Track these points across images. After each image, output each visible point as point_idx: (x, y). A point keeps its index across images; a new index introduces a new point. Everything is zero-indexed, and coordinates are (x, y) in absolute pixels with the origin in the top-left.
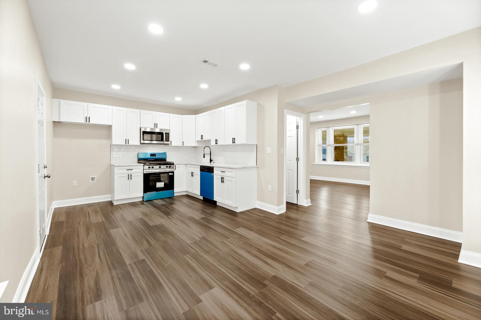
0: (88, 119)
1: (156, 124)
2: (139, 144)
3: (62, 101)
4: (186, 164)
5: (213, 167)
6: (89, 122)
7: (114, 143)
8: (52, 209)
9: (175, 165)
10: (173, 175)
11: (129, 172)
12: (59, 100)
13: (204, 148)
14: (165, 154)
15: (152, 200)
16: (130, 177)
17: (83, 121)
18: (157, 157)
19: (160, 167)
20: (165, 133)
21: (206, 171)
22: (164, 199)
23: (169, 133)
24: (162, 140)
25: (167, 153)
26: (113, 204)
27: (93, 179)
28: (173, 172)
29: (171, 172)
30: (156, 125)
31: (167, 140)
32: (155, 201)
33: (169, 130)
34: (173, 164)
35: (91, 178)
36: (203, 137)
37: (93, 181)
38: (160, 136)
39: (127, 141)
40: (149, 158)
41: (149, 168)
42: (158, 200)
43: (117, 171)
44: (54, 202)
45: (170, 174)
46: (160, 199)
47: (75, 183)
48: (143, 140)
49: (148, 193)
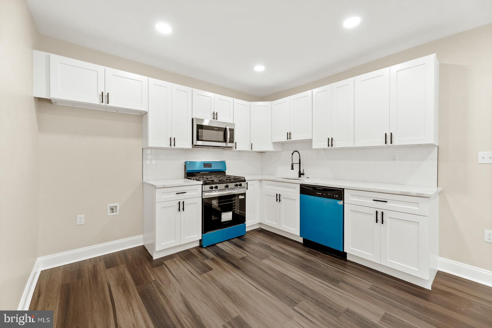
0: (105, 97)
1: (215, 113)
2: (190, 146)
3: (54, 57)
4: (261, 180)
5: (343, 189)
6: (108, 103)
7: (151, 144)
8: (35, 273)
9: (246, 182)
10: (245, 199)
11: (181, 197)
12: (48, 54)
13: (292, 154)
14: (223, 163)
15: (214, 245)
16: (181, 206)
17: (96, 101)
18: (214, 168)
19: (227, 186)
20: (230, 129)
21: (319, 196)
22: (232, 240)
23: (233, 129)
24: (225, 141)
25: (226, 162)
26: (152, 257)
27: (113, 209)
28: (244, 194)
29: (242, 194)
30: (215, 116)
31: (231, 140)
32: (220, 245)
33: (234, 124)
34: (244, 181)
35: (110, 207)
36: (292, 136)
37: (113, 212)
38: (222, 133)
39: (172, 141)
40: (203, 171)
41: (212, 188)
42: (224, 243)
43: (159, 195)
44: (40, 259)
45: (241, 197)
46: (226, 241)
47: (81, 218)
48: (198, 139)
49: (209, 233)
